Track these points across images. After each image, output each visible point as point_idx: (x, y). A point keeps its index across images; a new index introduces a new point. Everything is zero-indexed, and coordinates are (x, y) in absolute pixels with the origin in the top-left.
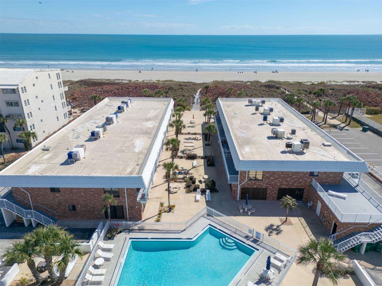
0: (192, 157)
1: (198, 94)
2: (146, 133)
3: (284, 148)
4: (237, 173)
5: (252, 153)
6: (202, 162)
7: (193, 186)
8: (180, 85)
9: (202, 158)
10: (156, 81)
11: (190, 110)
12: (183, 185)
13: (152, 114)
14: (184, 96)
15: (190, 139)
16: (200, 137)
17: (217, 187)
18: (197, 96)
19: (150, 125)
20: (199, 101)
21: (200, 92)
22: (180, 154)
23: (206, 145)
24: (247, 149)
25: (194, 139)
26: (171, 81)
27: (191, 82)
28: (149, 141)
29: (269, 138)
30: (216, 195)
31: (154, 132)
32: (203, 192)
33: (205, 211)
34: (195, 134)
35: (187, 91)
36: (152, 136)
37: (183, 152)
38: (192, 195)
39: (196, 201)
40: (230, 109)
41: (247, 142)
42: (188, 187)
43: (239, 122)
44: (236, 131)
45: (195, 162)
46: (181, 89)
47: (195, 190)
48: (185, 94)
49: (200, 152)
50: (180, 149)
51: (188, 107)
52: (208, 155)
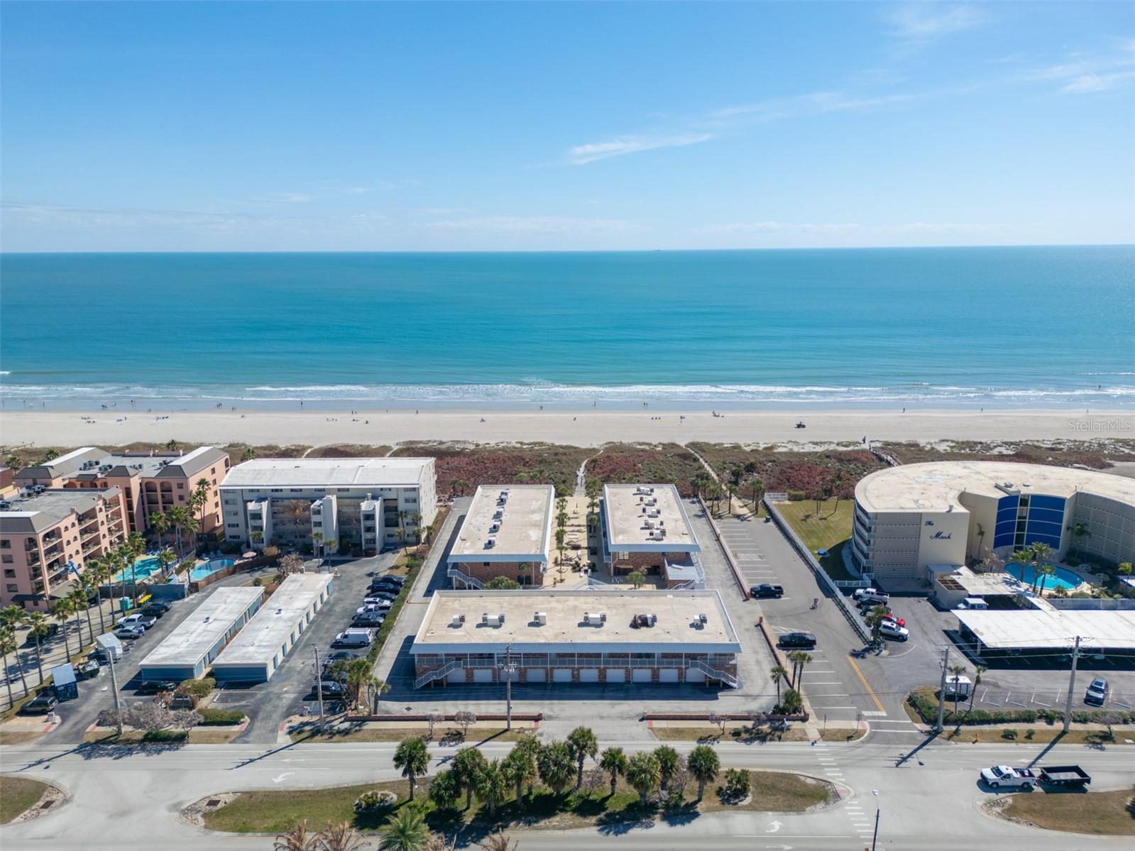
0: (576, 548)
1: (582, 469)
2: (535, 525)
3: (648, 536)
4: (609, 554)
5: (623, 540)
6: (586, 551)
7: (578, 569)
8: (556, 454)
9: (586, 548)
10: (518, 443)
11: (572, 496)
12: (571, 567)
13: (535, 505)
14: (562, 473)
15: (573, 531)
16: (584, 529)
17: (597, 568)
18: (581, 473)
19: (537, 517)
20: (584, 481)
21: (586, 466)
22: (564, 545)
23: (590, 537)
24: (620, 537)
25: (578, 531)
26: (541, 444)
27: (571, 447)
28: (541, 532)
29: (642, 529)
30: (596, 574)
31: (542, 524)
32: (586, 571)
33: (587, 582)
34: (579, 526)
35: (566, 465)
36: (542, 528)
37: (567, 544)
38: (577, 574)
39: (581, 577)
40: (615, 499)
41: (622, 532)
42: (574, 568)
43: (620, 513)
44: (616, 523)
45: (579, 552)
46: (558, 461)
47: (580, 570)
48: (564, 470)
49: (584, 544)
50: (565, 542)
51: (569, 491)
52: (592, 546)
